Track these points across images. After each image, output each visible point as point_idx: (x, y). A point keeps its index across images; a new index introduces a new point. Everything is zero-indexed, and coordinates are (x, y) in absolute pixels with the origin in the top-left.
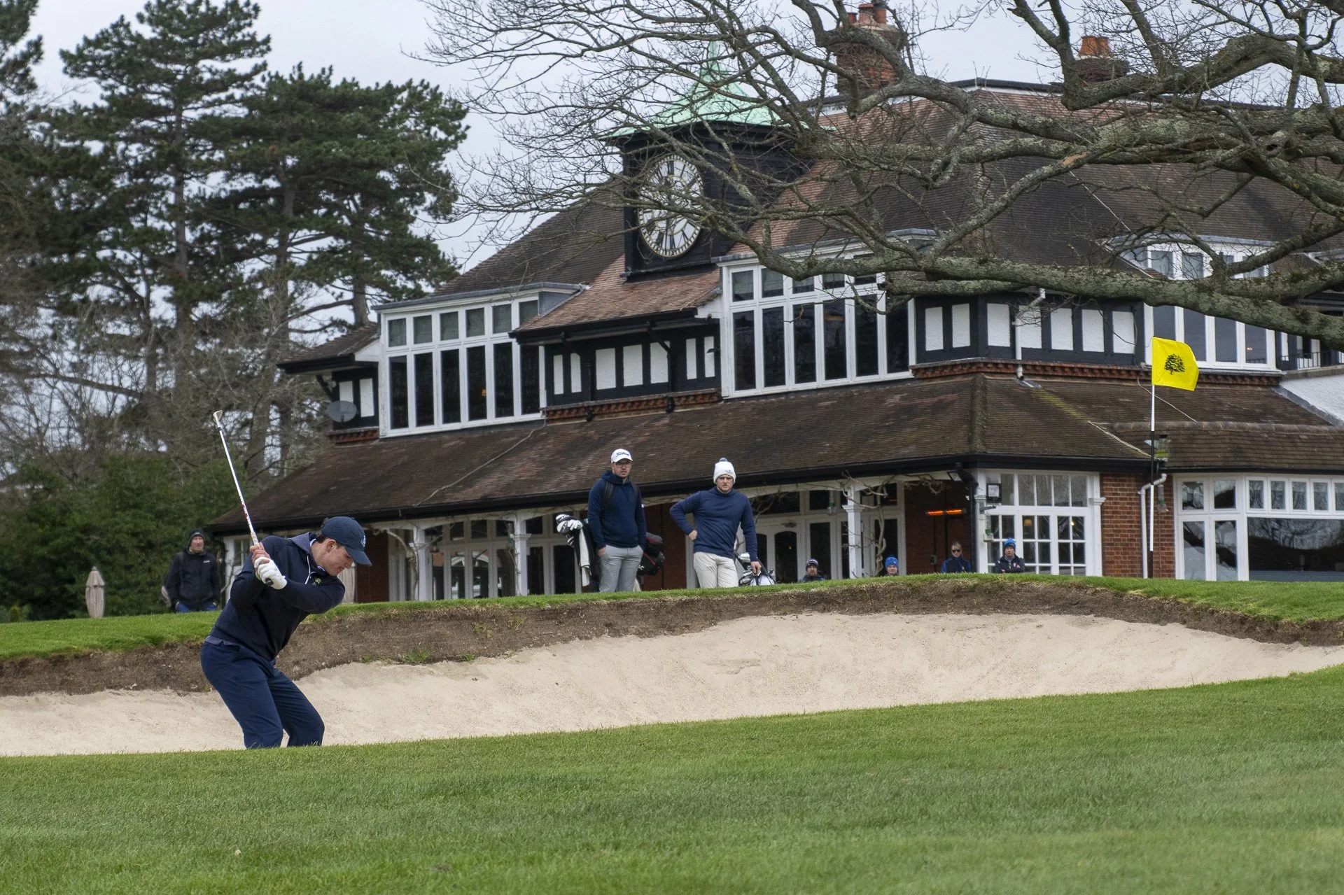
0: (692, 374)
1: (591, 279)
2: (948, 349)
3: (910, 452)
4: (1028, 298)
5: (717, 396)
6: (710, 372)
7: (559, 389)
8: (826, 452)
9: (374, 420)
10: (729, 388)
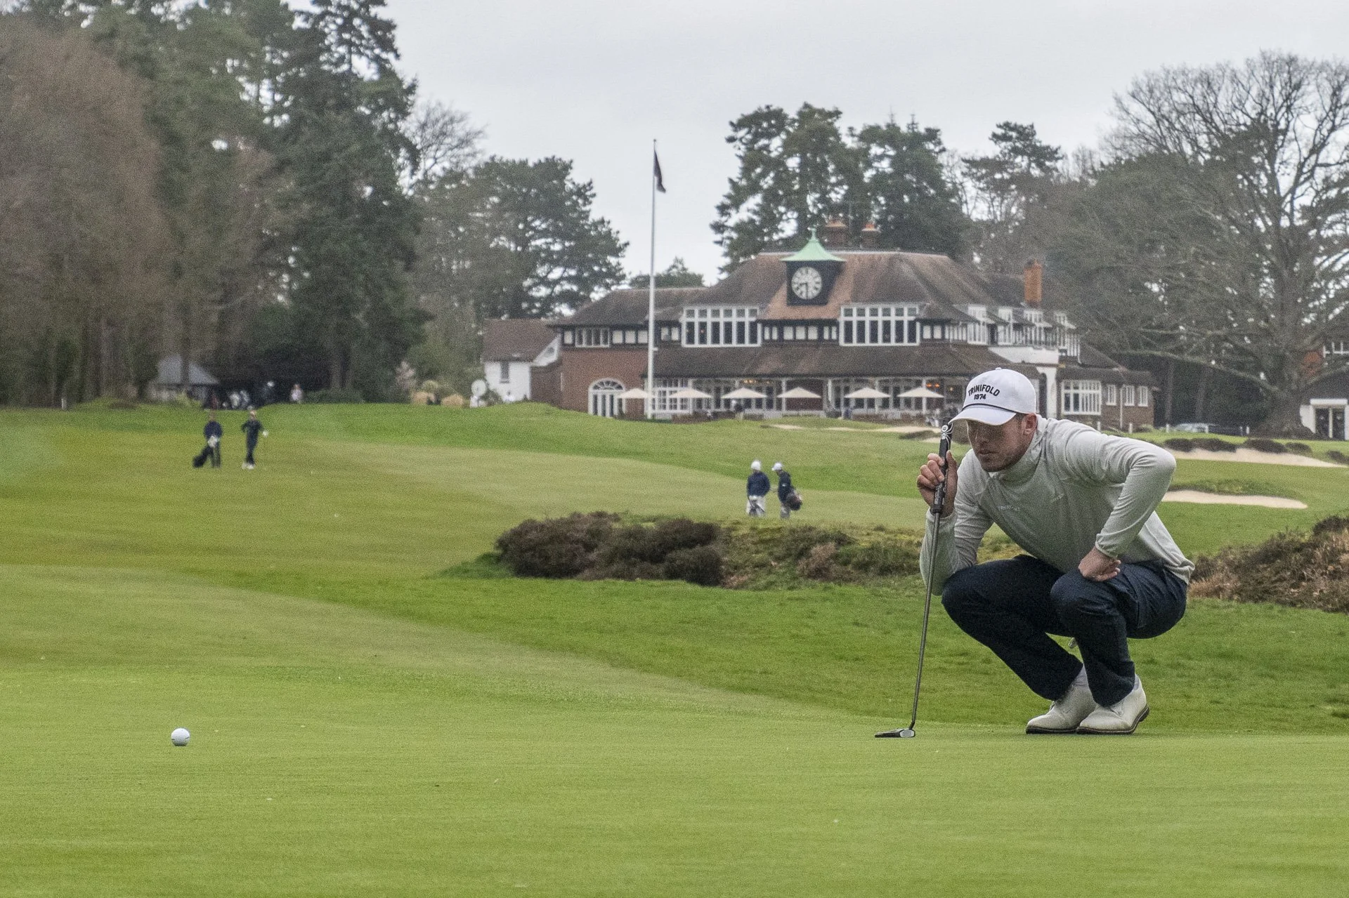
0: (826, 336)
1: (768, 302)
2: (932, 338)
3: (946, 370)
4: (954, 325)
5: (838, 345)
6: (834, 337)
7: (767, 337)
8: (910, 367)
9: (680, 341)
10: (842, 343)
